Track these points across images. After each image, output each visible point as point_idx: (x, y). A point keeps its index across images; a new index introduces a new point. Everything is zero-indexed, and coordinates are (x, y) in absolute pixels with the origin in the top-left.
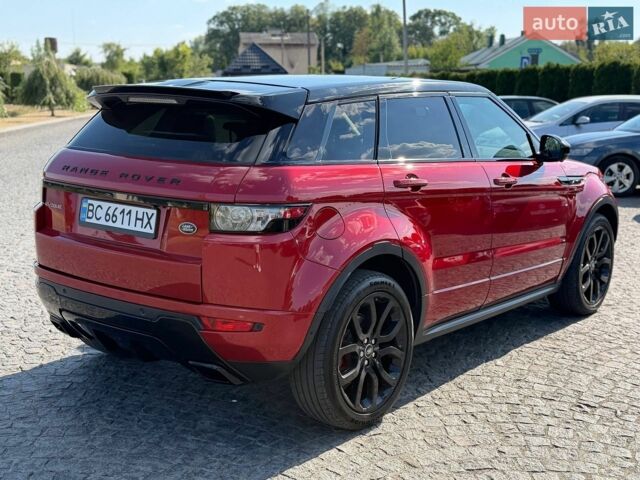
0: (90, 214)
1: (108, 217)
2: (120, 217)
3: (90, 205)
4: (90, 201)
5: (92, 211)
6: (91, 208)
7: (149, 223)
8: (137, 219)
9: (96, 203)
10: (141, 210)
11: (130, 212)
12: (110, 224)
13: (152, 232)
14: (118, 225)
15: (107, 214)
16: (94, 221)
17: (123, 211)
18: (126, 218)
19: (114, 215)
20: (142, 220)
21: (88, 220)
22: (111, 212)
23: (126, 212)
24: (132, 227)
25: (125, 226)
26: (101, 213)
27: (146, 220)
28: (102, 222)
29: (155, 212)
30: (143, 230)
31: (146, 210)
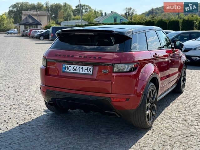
0: (66, 69)
1: (74, 70)
2: (78, 69)
3: (66, 66)
4: (66, 65)
5: (67, 68)
6: (67, 67)
7: (90, 70)
8: (85, 70)
9: (68, 66)
10: (86, 67)
11: (82, 68)
12: (75, 71)
13: (91, 73)
14: (78, 72)
15: (73, 69)
16: (68, 71)
17: (80, 67)
18: (81, 70)
19: (76, 69)
20: (87, 70)
21: (65, 71)
22: (75, 68)
23: (81, 68)
24: (83, 72)
25: (81, 72)
26: (71, 68)
27: (89, 70)
28: (72, 71)
29: (92, 67)
30: (88, 73)
31: (88, 67)
